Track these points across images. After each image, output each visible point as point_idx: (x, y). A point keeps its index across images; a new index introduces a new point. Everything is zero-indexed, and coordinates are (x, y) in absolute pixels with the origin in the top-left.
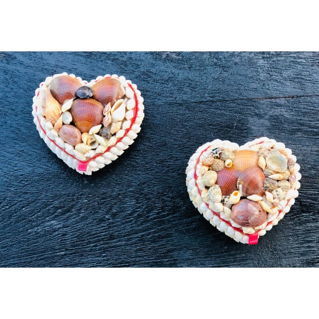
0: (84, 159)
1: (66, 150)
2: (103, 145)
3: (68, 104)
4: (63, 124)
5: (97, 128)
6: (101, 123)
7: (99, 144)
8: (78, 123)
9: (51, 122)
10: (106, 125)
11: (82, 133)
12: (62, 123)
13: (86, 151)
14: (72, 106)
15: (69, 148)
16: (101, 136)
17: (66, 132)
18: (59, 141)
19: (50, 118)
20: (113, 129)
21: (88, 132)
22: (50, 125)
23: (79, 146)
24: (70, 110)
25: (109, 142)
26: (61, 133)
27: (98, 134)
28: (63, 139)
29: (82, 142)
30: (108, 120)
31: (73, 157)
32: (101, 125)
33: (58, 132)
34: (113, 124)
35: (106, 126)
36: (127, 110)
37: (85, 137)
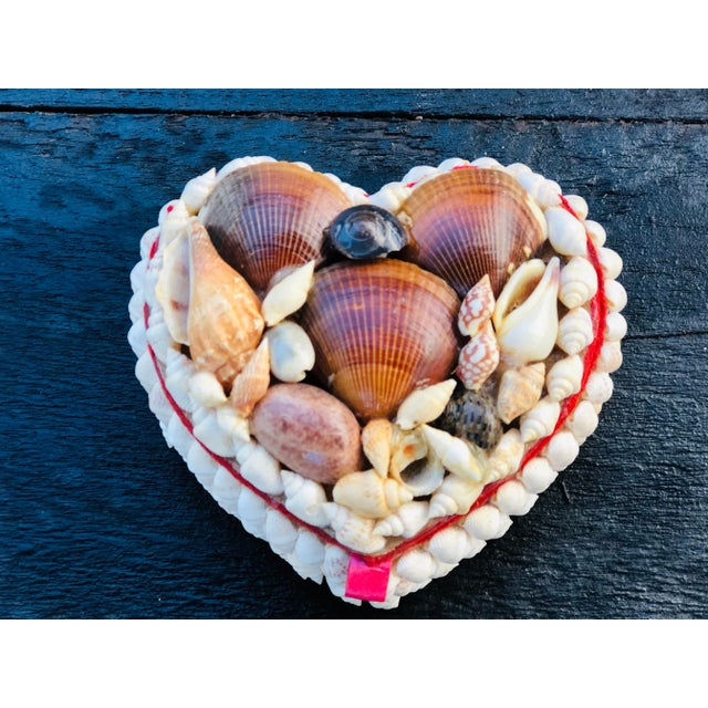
0: (375, 546)
1: (288, 505)
2: (467, 479)
3: (295, 286)
4: (275, 381)
5: (437, 397)
6: (452, 370)
7: (447, 473)
8: (346, 377)
9: (217, 373)
10: (475, 382)
11: (363, 422)
12: (267, 379)
13: (389, 508)
14: (311, 295)
15: (304, 494)
16: (453, 432)
17: (290, 419)
18: (257, 464)
19: (211, 352)
20: (511, 400)
21: (392, 416)
22: (209, 387)
23: (351, 486)
24: (302, 317)
25: (492, 459)
26: (264, 423)
27: (438, 424)
28: (271, 455)
29: (365, 464)
30: (487, 356)
31: (324, 535)
32: (452, 384)
33: (250, 418)
34: (509, 376)
35: (477, 387)
36: (563, 310)
37: (381, 440)
